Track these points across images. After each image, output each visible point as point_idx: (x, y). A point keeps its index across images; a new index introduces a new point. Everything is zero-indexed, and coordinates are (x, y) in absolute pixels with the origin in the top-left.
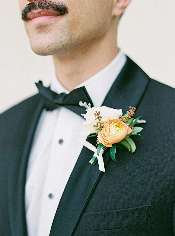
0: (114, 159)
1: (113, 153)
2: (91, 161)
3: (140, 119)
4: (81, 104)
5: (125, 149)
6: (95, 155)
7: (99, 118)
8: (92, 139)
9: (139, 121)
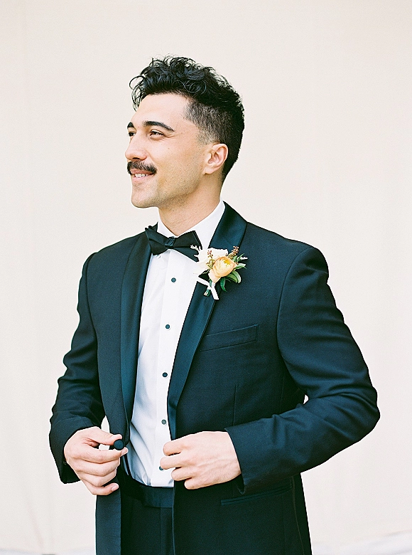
0: (224, 289)
1: (223, 285)
2: (206, 294)
3: (243, 257)
4: (192, 247)
5: (233, 282)
6: (209, 288)
7: (211, 256)
8: (205, 276)
9: (242, 258)
